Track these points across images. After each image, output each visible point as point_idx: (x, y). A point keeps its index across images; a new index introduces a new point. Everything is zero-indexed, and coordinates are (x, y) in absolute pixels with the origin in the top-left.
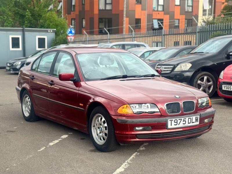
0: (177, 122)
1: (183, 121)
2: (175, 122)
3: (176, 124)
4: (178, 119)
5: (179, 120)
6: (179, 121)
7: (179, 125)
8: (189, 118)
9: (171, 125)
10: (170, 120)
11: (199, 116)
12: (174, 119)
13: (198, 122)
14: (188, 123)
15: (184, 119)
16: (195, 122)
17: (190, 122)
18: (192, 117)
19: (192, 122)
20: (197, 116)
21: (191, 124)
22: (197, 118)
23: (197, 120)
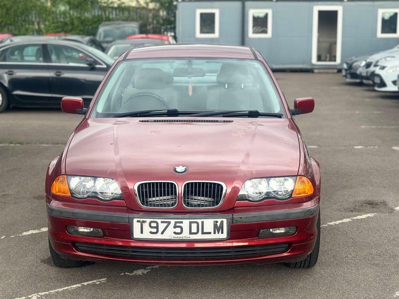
0: (157, 227)
1: (175, 227)
2: (151, 227)
3: (154, 230)
4: (159, 221)
5: (162, 222)
6: (162, 227)
7: (162, 233)
8: (191, 223)
9: (142, 233)
10: (138, 221)
11: (225, 221)
12: (148, 220)
13: (222, 233)
14: (191, 233)
15: (176, 223)
16: (212, 232)
17: (196, 231)
18: (203, 220)
19: (203, 233)
20: (219, 221)
21: (200, 236)
22: (218, 224)
23: (218, 228)
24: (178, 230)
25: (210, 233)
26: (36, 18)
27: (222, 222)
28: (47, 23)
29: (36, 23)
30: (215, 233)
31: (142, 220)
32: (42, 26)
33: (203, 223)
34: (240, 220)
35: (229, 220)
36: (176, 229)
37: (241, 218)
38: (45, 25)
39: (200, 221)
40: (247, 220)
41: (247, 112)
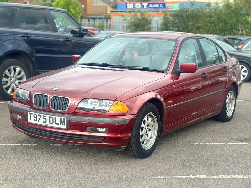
0: (36, 118)
1: (43, 118)
2: (34, 117)
3: (35, 119)
4: (37, 114)
5: (38, 115)
6: (38, 117)
7: (38, 121)
8: (50, 117)
9: (31, 120)
10: (30, 113)
11: (65, 118)
12: (33, 113)
13: (64, 125)
14: (50, 123)
15: (44, 116)
16: (60, 124)
17: (52, 122)
18: (55, 117)
19: (55, 124)
20: (63, 118)
21: (54, 125)
22: (62, 120)
23: (62, 122)
24: (45, 120)
25: (58, 124)
26: (241, 27)
27: (64, 119)
28: (247, 30)
29: (241, 30)
30: (61, 125)
31: (31, 113)
32: (244, 32)
33: (55, 118)
34: (73, 119)
35: (68, 119)
36: (44, 119)
37: (74, 118)
38: (246, 31)
39: (54, 117)
40: (77, 120)
41: (142, 68)
